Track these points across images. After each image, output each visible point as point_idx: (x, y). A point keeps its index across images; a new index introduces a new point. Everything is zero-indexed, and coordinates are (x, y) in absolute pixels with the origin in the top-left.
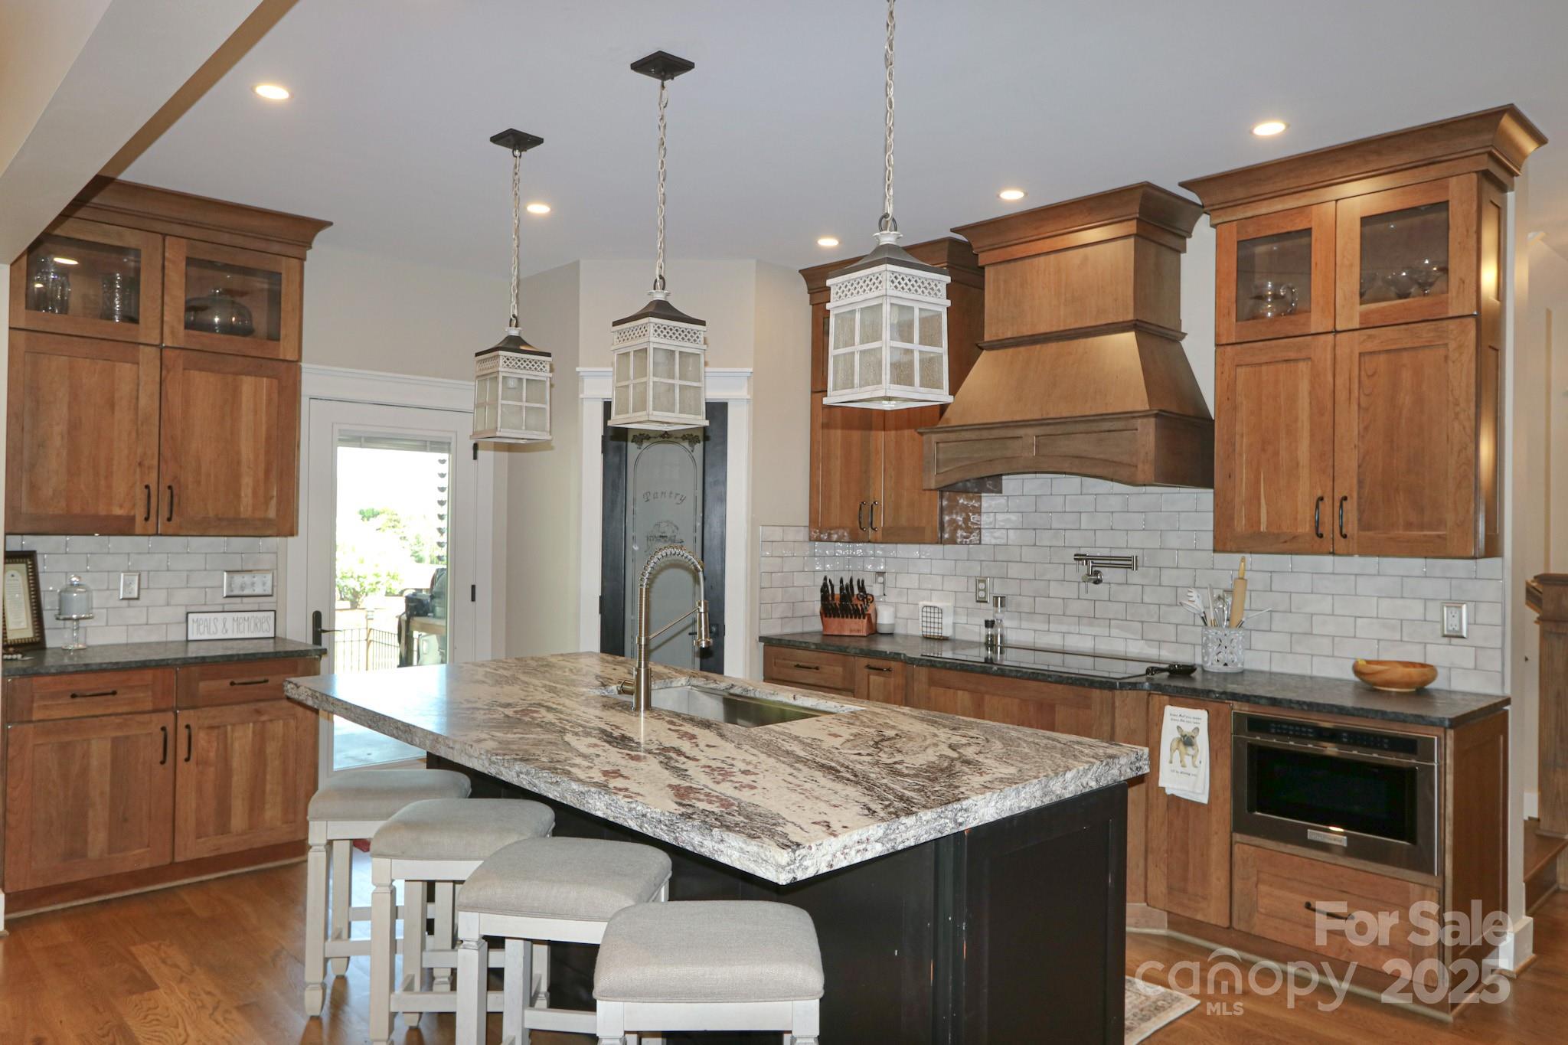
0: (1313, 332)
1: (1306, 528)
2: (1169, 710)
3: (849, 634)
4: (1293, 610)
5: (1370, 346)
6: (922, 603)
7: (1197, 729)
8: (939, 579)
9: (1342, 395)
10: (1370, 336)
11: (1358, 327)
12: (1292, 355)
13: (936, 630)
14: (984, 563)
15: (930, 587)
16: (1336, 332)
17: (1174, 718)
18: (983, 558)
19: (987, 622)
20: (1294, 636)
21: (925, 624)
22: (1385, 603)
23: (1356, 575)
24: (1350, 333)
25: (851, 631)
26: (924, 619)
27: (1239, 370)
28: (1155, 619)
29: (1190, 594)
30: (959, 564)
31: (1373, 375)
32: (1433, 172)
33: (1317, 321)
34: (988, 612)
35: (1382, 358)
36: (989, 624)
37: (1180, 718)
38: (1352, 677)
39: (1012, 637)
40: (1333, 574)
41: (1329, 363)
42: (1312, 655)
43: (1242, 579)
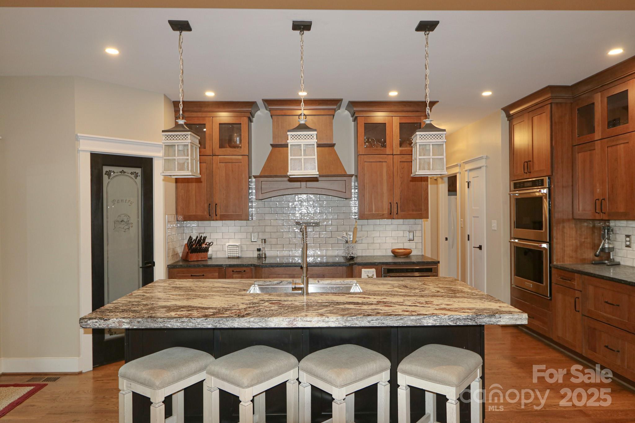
0: (387, 154)
1: (386, 212)
2: (363, 270)
3: (201, 260)
4: (368, 236)
5: (403, 160)
6: (227, 244)
7: (373, 275)
8: (233, 234)
9: (395, 174)
10: (403, 157)
11: (399, 154)
12: (381, 160)
13: (233, 255)
14: (254, 227)
15: (228, 237)
16: (393, 154)
17: (366, 272)
18: (254, 225)
19: (258, 249)
20: (369, 244)
21: (229, 252)
22: (394, 232)
23: (386, 225)
24: (397, 155)
25: (201, 258)
26: (229, 250)
27: (365, 163)
28: (324, 242)
29: (344, 233)
30: (242, 228)
31: (403, 168)
32: (417, 114)
33: (388, 151)
34: (259, 245)
35: (406, 163)
36: (259, 250)
37: (368, 272)
38: (392, 254)
39: (268, 254)
40: (379, 225)
41: (392, 164)
42: (374, 249)
43: (356, 228)
